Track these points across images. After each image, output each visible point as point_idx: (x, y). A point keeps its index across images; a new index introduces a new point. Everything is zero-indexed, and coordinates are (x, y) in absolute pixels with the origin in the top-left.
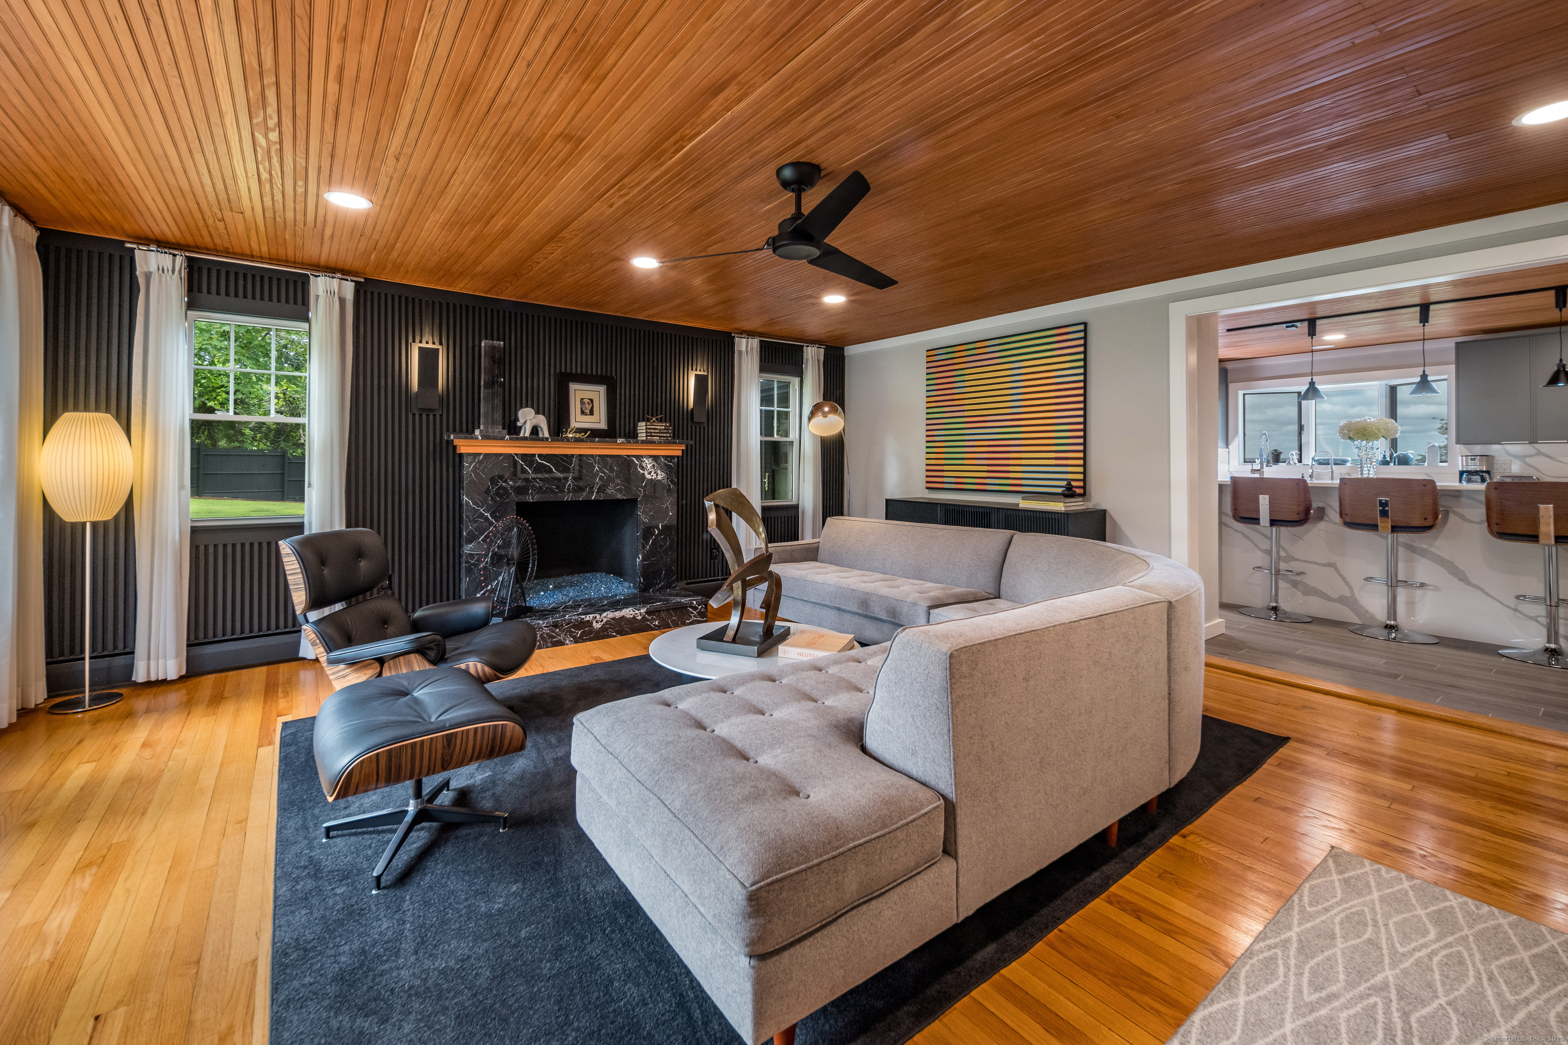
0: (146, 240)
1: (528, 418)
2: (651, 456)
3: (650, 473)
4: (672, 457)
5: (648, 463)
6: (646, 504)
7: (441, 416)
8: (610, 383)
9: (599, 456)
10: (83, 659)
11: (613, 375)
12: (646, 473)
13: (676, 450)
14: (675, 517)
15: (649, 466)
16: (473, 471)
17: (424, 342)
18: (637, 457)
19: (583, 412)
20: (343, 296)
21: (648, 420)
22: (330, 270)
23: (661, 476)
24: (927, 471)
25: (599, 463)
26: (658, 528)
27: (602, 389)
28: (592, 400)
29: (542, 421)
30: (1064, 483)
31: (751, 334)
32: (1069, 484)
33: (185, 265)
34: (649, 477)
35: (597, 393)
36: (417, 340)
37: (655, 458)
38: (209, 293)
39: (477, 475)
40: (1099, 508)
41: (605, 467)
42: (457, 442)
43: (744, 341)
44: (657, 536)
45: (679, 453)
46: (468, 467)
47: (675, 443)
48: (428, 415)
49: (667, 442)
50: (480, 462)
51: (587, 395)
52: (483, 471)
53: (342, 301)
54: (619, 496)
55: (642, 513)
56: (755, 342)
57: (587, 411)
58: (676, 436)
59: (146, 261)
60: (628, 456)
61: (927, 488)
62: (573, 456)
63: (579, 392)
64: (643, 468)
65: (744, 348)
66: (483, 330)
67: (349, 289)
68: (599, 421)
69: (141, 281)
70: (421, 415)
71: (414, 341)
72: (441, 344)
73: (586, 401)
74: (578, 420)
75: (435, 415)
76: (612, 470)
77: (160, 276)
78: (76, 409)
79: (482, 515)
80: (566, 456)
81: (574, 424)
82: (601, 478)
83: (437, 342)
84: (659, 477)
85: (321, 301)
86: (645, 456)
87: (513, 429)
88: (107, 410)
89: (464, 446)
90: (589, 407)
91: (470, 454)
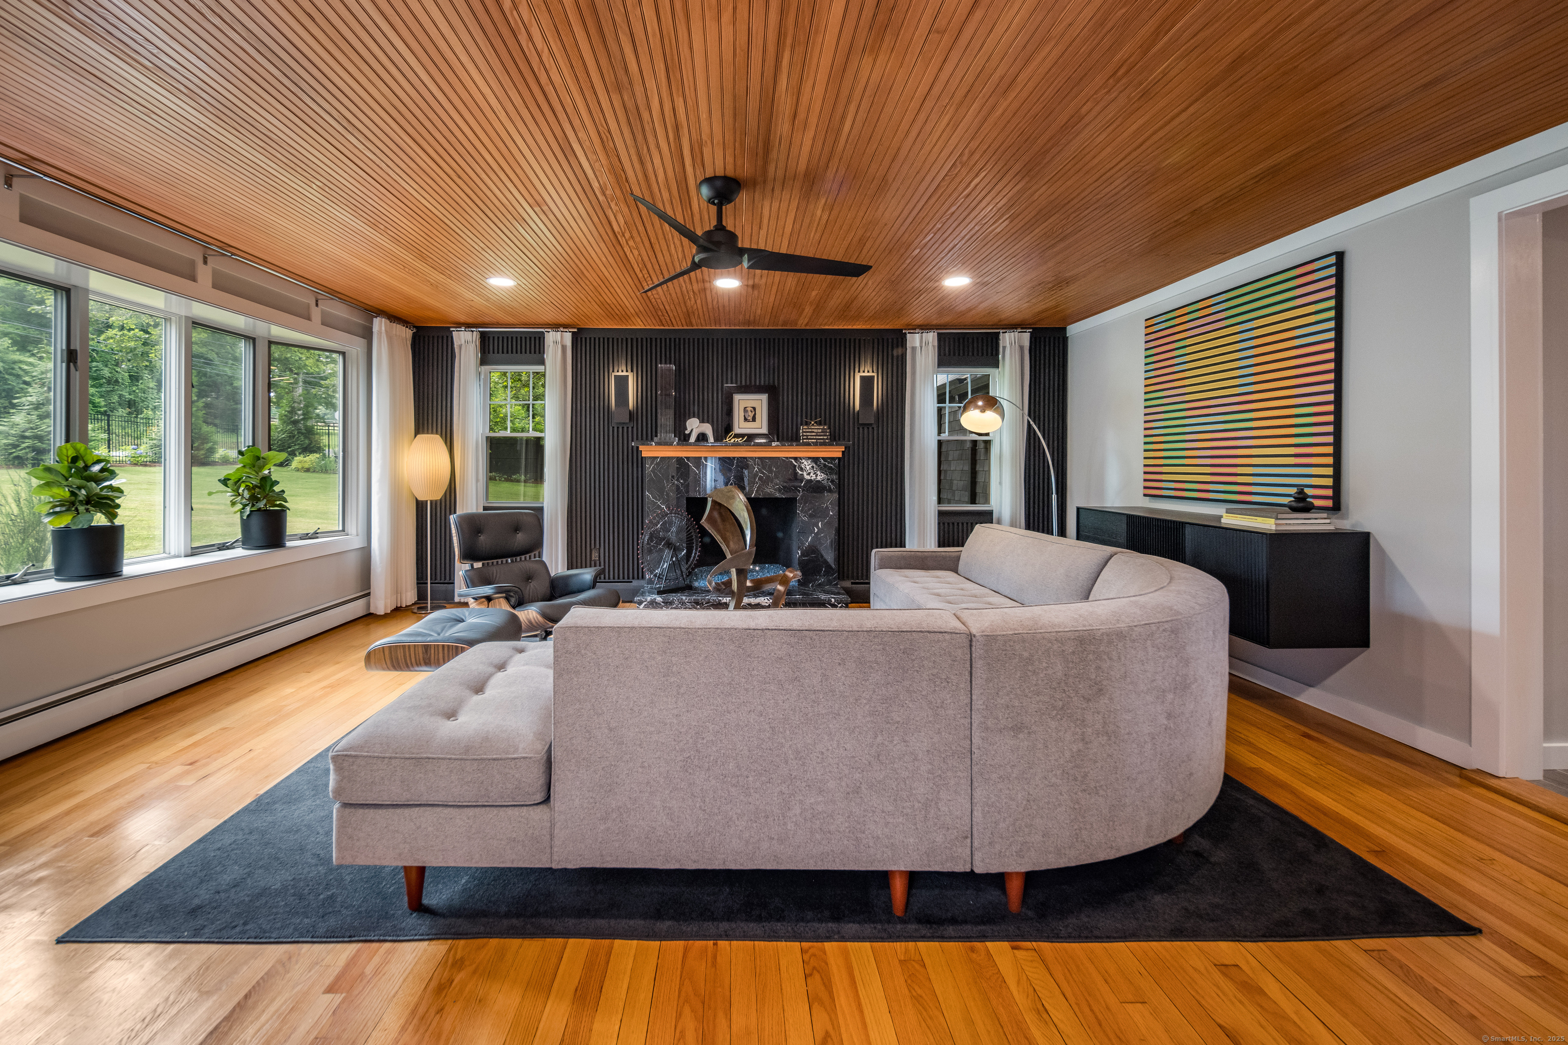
0: (459, 325)
1: (694, 426)
2: (810, 458)
3: (809, 474)
4: (833, 459)
5: (807, 465)
6: (805, 503)
7: (633, 428)
8: (772, 391)
9: (759, 458)
10: (427, 583)
11: (776, 383)
12: (805, 474)
13: (836, 452)
14: (836, 517)
15: (808, 468)
16: (653, 471)
17: (620, 371)
18: (796, 459)
19: (746, 419)
20: (564, 344)
21: (807, 424)
22: (556, 326)
23: (820, 476)
24: (1145, 473)
25: (758, 465)
26: (818, 527)
27: (764, 397)
28: (754, 409)
29: (707, 429)
30: (1293, 491)
31: (925, 327)
32: (1301, 492)
33: (478, 336)
34: (808, 477)
35: (759, 402)
36: (616, 370)
37: (815, 460)
38: (494, 353)
39: (655, 474)
40: (1359, 529)
41: (764, 468)
42: (641, 448)
43: (917, 336)
44: (817, 534)
45: (840, 455)
46: (649, 467)
47: (833, 445)
48: (623, 428)
49: (824, 444)
50: (658, 464)
51: (750, 404)
52: (660, 471)
53: (564, 348)
54: (778, 495)
55: (802, 511)
56: (931, 337)
57: (750, 418)
58: (834, 439)
59: (459, 338)
60: (787, 458)
61: (1145, 495)
62: (734, 458)
63: (742, 401)
64: (802, 469)
65: (918, 344)
66: (663, 355)
67: (568, 337)
68: (761, 426)
69: (457, 350)
70: (618, 428)
71: (613, 371)
72: (632, 371)
73: (749, 409)
74: (740, 426)
75: (628, 428)
76: (771, 471)
77: (466, 347)
78: (423, 433)
79: (659, 507)
80: (729, 458)
81: (737, 430)
82: (761, 478)
83: (629, 370)
84: (819, 478)
85: (551, 349)
86: (804, 458)
87: (684, 438)
88: (437, 433)
89: (649, 451)
90: (751, 415)
91: (650, 458)
